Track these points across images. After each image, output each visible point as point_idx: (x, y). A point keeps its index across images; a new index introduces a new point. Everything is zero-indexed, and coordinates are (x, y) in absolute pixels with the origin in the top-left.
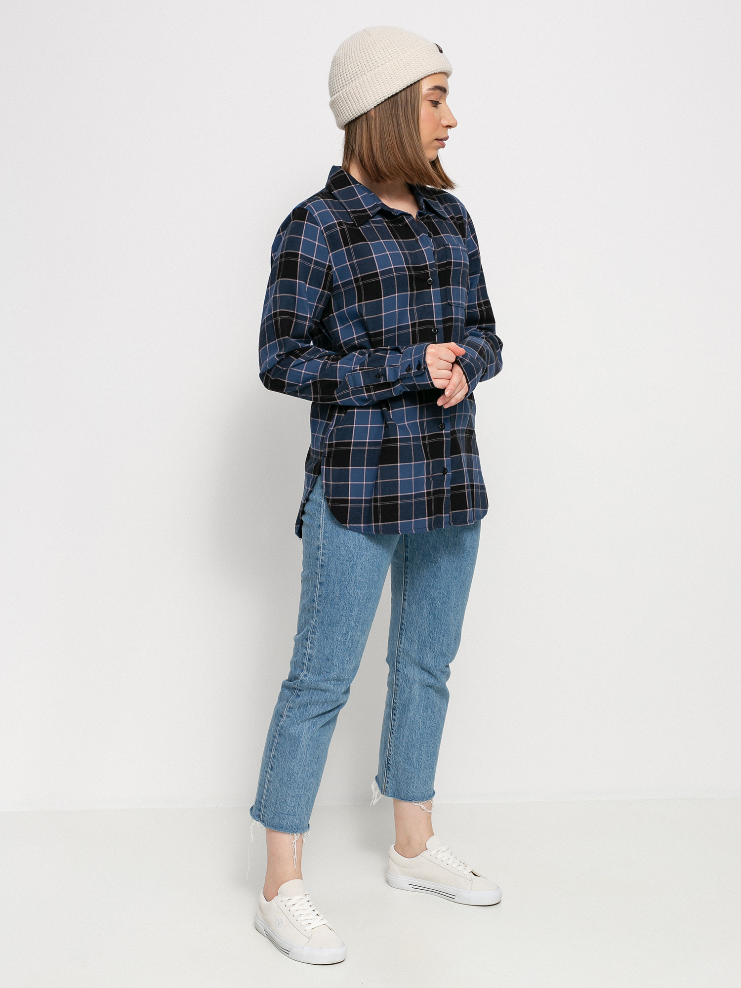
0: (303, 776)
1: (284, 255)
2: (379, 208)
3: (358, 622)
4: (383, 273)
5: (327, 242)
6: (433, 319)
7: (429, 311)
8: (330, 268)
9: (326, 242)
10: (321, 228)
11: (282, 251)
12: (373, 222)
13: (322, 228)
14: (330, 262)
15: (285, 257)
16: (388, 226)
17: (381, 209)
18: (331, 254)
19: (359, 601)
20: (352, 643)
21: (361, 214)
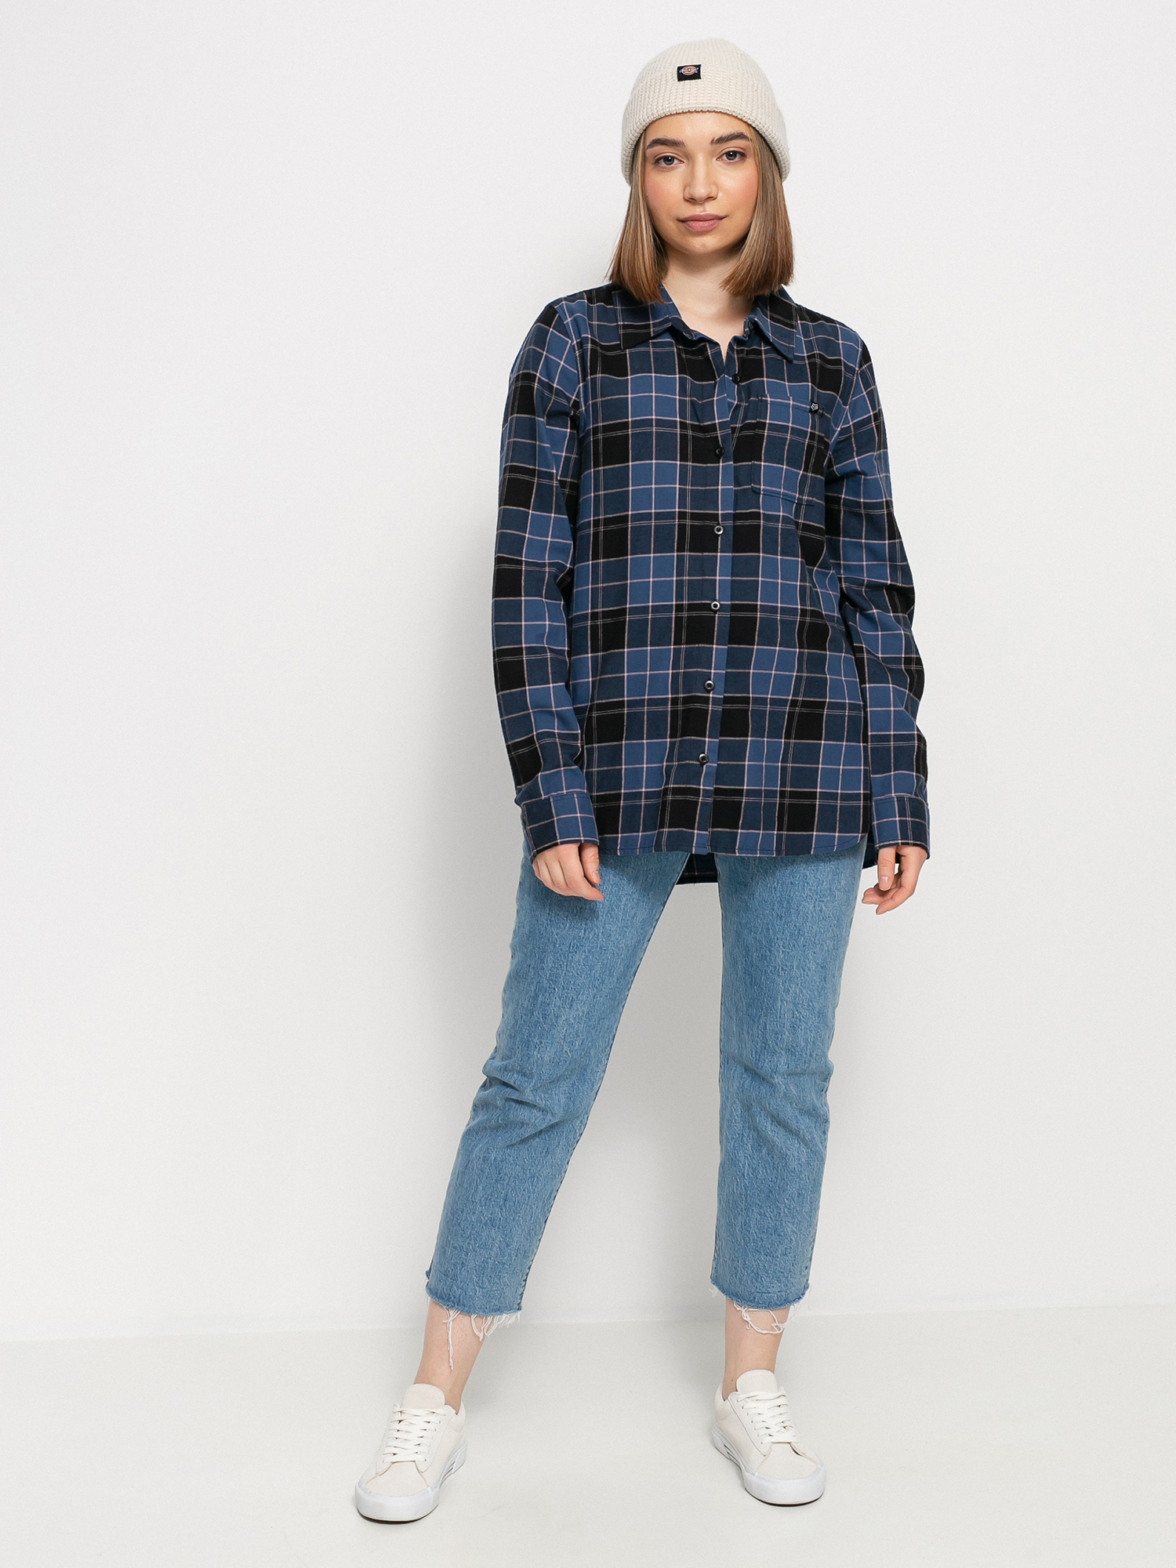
0: (471, 1218)
1: (520, 377)
2: (669, 325)
3: (555, 982)
4: (636, 424)
5: (579, 365)
6: (716, 512)
7: (710, 498)
8: (576, 405)
9: (577, 364)
10: (572, 341)
11: (519, 371)
12: (655, 345)
13: (575, 342)
14: (578, 396)
15: (522, 380)
16: (679, 355)
17: (672, 326)
18: (581, 385)
19: (555, 946)
20: (543, 1014)
21: (636, 331)
